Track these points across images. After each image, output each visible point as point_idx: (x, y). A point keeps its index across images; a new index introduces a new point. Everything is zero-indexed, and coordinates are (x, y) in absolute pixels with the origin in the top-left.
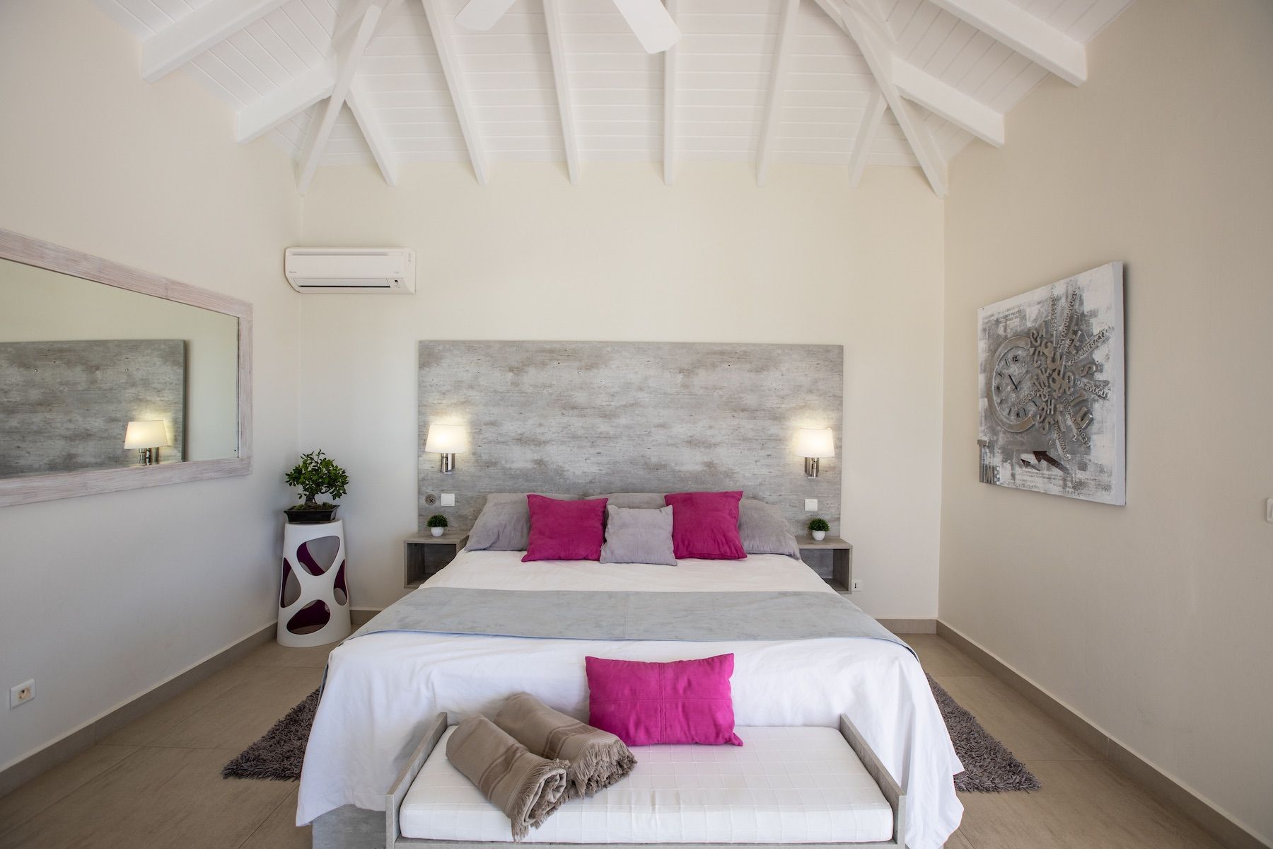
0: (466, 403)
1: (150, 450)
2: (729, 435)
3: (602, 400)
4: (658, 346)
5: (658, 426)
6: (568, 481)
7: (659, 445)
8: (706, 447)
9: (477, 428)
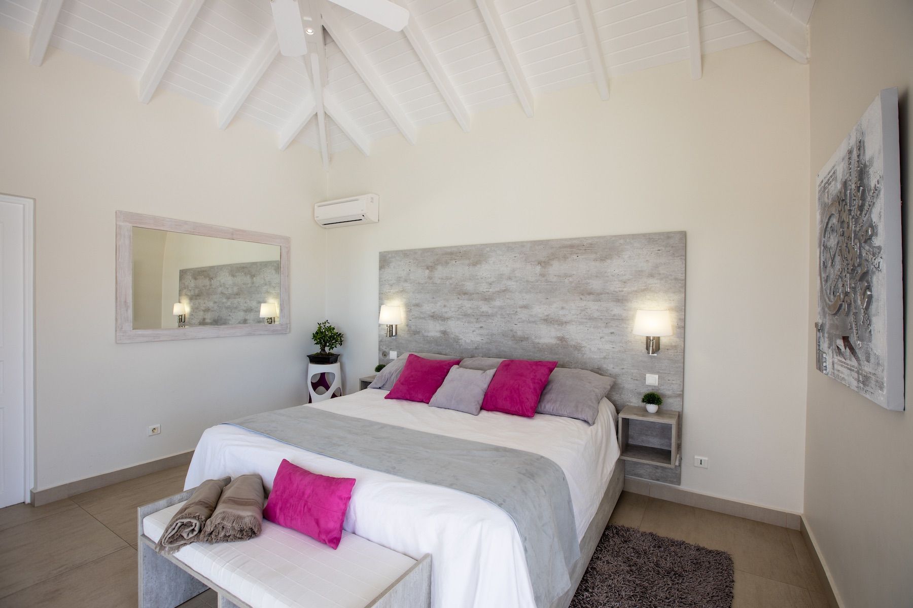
0: (403, 291)
1: (271, 318)
2: (577, 315)
3: (483, 288)
4: (522, 244)
5: (522, 307)
6: (461, 347)
7: (523, 322)
8: (558, 324)
9: (410, 307)
